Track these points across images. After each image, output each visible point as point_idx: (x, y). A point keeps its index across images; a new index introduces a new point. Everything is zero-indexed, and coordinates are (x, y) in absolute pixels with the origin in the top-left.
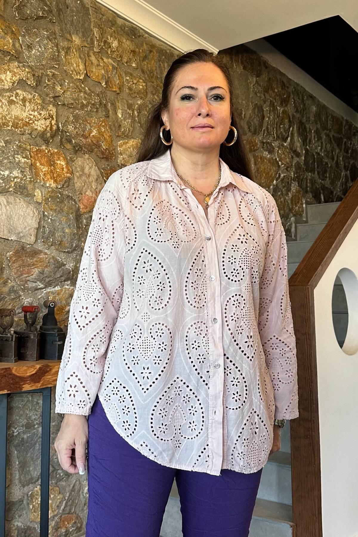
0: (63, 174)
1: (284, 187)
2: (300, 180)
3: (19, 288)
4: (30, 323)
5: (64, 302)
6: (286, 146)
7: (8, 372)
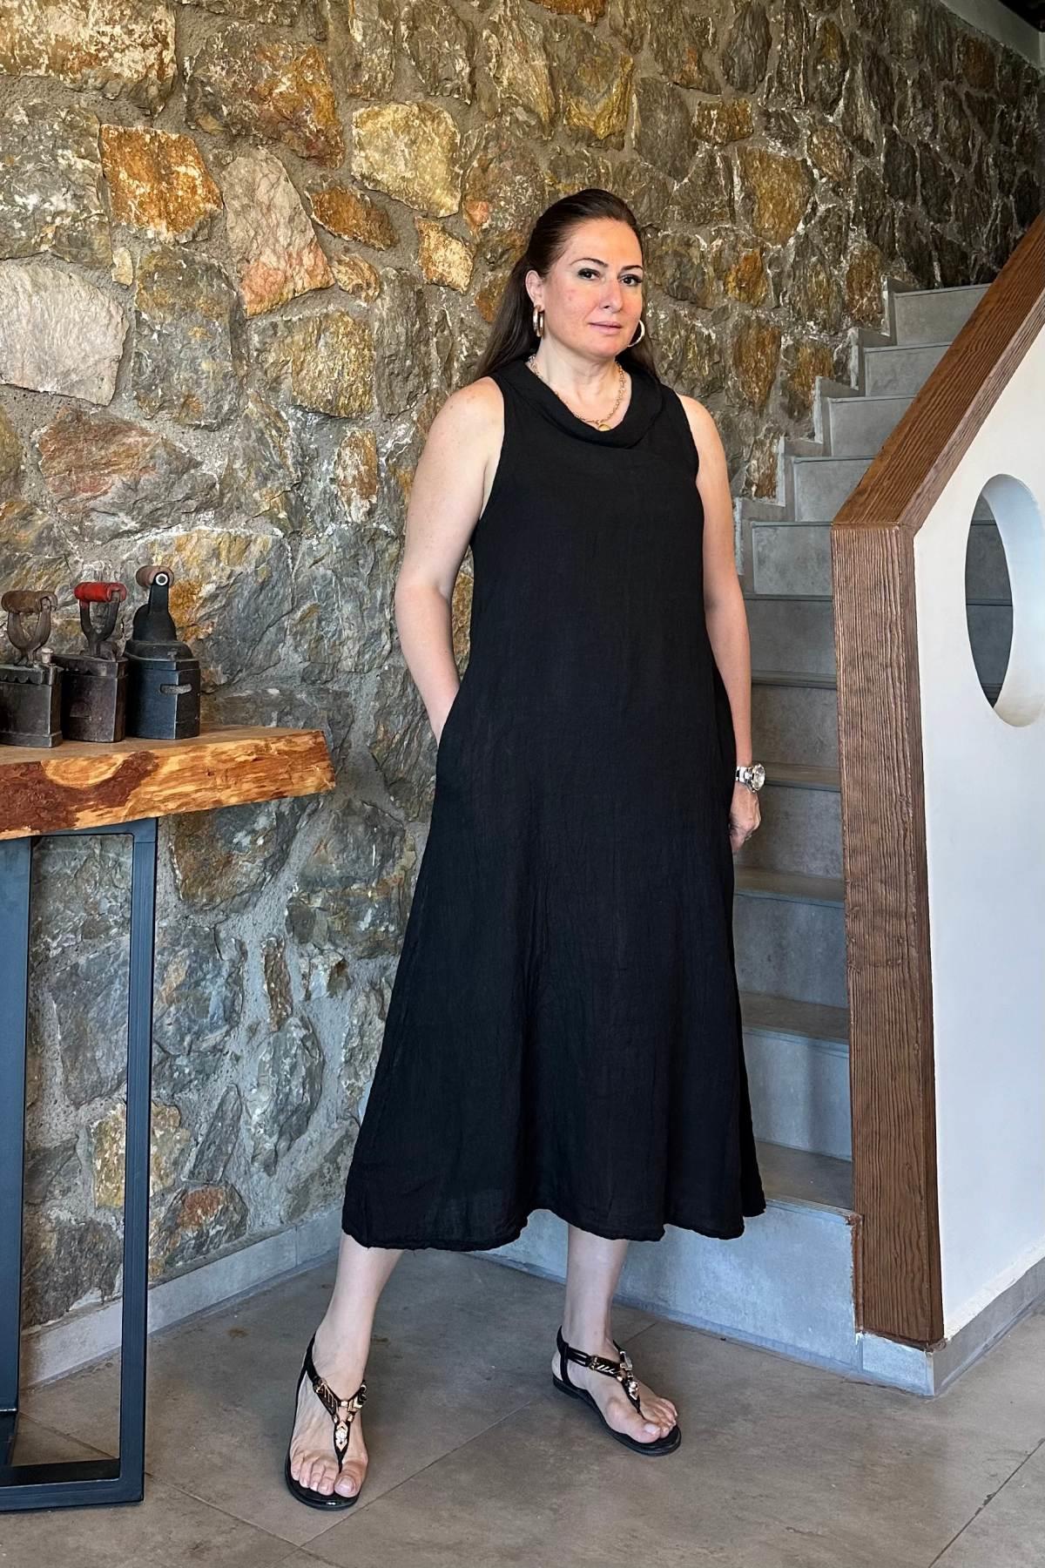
0: (196, 203)
1: (827, 241)
2: (872, 222)
3: (67, 530)
4: (99, 632)
5: (195, 572)
6: (833, 124)
7: (34, 775)
